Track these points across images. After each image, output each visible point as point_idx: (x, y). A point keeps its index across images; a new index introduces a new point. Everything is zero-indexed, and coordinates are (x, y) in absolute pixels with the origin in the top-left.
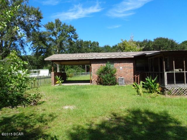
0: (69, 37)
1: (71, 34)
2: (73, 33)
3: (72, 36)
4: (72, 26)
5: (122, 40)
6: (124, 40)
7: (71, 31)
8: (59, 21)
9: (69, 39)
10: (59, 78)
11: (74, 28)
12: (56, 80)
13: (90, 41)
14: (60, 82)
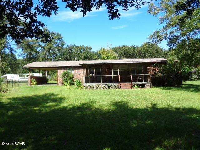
0: (57, 44)
1: (58, 42)
2: (61, 41)
3: (59, 43)
4: (59, 34)
5: (101, 48)
6: (103, 48)
7: (58, 39)
8: (47, 29)
9: (57, 46)
10: (34, 81)
11: (61, 36)
12: (31, 82)
13: (83, 46)
14: (35, 83)
